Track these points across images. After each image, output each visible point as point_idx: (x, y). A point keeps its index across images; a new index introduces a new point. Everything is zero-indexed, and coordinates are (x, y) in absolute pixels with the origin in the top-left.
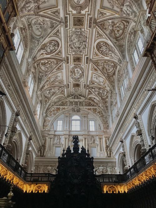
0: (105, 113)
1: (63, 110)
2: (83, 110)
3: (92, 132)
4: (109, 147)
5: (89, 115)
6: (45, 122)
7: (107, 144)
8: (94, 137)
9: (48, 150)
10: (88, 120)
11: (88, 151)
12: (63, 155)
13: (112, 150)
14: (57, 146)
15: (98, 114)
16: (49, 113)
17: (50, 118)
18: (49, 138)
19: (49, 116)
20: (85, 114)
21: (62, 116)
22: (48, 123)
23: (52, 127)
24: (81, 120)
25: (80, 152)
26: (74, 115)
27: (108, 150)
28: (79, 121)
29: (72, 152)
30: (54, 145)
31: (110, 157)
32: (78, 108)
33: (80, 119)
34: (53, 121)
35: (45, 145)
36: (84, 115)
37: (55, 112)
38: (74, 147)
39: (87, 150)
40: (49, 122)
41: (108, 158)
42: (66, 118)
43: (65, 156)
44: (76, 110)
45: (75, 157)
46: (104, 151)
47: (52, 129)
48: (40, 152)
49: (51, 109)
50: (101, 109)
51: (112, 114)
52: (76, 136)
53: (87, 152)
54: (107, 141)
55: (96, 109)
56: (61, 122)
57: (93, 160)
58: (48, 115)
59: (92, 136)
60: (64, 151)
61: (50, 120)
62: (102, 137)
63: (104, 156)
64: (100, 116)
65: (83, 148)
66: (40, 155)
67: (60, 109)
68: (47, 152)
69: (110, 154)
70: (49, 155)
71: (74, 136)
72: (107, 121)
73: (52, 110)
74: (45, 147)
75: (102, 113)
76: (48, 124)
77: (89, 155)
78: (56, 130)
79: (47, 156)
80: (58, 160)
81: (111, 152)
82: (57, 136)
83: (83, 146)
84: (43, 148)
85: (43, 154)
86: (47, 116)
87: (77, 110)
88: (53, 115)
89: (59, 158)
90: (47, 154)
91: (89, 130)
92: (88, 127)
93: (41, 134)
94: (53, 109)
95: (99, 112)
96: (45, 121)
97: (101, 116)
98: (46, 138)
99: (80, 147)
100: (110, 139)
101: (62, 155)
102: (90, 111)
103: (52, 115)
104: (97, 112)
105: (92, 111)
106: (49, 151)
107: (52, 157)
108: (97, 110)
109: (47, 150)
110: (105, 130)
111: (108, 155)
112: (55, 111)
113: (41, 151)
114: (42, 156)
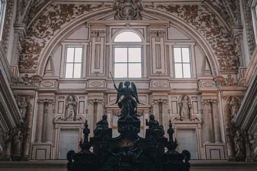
0: (225, 20)
1: (85, 12)
2: (152, 13)
3: (183, 81)
4: (239, 128)
5: (171, 30)
6: (23, 52)
7: (234, 120)
8: (188, 99)
9: (36, 140)
10: (170, 44)
11: (171, 132)
12: (84, 145)
13: (250, 137)
14: (65, 126)
15: (204, 24)
16: (38, 22)
17: (42, 40)
18: (39, 103)
19: (38, 31)
20: (160, 25)
21: (82, 33)
22: (34, 56)
23: (49, 68)
24: (145, 44)
25: (142, 134)
26: (120, 30)
27: (235, 139)
28: (140, 49)
29: (116, 134)
30: (57, 125)
31: (243, 159)
32: (135, 7)
33: (140, 40)
34: (51, 47)
35: (28, 124)
36: (155, 29)
37: (56, 20)
38: (120, 119)
39: (166, 128)
40: (39, 50)
41: (235, 162)
42: (94, 39)
43: (91, 149)
44: (127, 12)
45: (126, 149)
46: (224, 140)
47: (48, 75)
48: (9, 146)
49: (45, 10)
50: (213, 6)
51: (251, 20)
52: (127, 84)
53: (166, 136)
54: (234, 110)
55: (197, 6)
56: (79, 51)
57: (187, 160)
58: (34, 28)
59: (184, 95)
60: (86, 131)
61: (41, 45)
62: (216, 98)
63: (223, 157)
64: (209, 30)
65: (152, 123)
66: (12, 156)
67: (75, 11)
68: (35, 148)
69: (244, 151)
70: (41, 155)
71: (121, 85)
72: (233, 47)
73: (46, 14)
74: (28, 129)
75: (216, 22)
76: (36, 59)
77: (173, 145)
78: (61, 76)
79: (34, 157)
80: (67, 162)
81: (247, 145)
82: (66, 96)
83: (152, 117)
84: (20, 132)
85: (23, 153)
86: (30, 32)
87: (131, 13)
88: (50, 30)
89: (71, 154)
90: (34, 152)
91: (172, 75)
92: (169, 65)
93: (13, 90)
94: (52, 10)
95: (205, 19)
96: (25, 48)
97: (213, 31)
98: (28, 103)
99: (144, 119)
100: (242, 103)
101: (81, 145)
102: (174, 14)
103: (46, 29)
104: (197, 18)
105: (183, 13)
106: (40, 142)
107: (51, 162)
108: (199, 13)
109: (33, 140)
110: (225, 76)
111: (234, 152)
112: (58, 17)
113: (13, 144)
114: (19, 159)
